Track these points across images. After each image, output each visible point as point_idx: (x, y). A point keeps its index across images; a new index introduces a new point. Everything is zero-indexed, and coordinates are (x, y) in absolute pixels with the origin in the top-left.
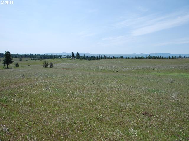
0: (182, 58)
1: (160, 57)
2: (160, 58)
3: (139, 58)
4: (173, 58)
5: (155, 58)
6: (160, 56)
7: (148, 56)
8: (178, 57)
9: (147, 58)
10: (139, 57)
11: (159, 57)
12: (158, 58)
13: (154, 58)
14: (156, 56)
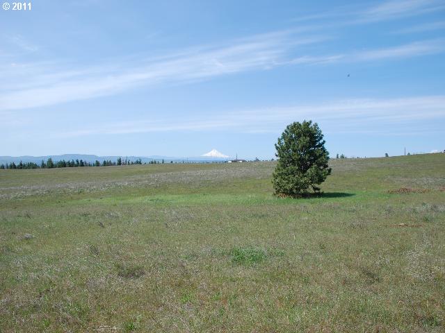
0: (125, 164)
1: (76, 163)
2: (77, 166)
3: (22, 166)
4: (106, 164)
5: (65, 166)
6: (77, 161)
7: (45, 163)
8: (117, 162)
9: (43, 166)
10: (21, 164)
11: (73, 162)
12: (71, 165)
13: (63, 165)
14: (66, 161)
